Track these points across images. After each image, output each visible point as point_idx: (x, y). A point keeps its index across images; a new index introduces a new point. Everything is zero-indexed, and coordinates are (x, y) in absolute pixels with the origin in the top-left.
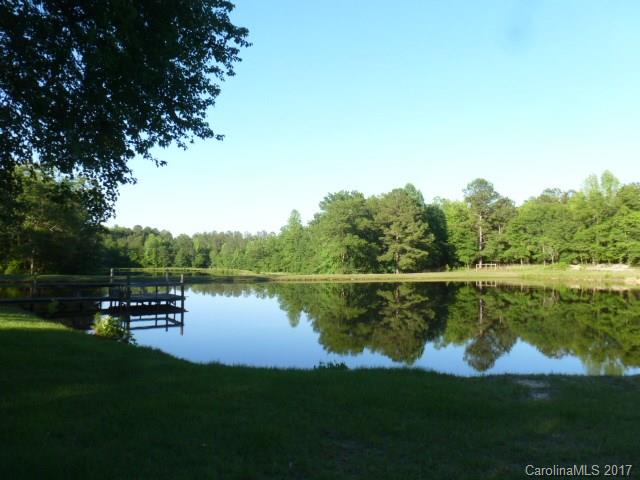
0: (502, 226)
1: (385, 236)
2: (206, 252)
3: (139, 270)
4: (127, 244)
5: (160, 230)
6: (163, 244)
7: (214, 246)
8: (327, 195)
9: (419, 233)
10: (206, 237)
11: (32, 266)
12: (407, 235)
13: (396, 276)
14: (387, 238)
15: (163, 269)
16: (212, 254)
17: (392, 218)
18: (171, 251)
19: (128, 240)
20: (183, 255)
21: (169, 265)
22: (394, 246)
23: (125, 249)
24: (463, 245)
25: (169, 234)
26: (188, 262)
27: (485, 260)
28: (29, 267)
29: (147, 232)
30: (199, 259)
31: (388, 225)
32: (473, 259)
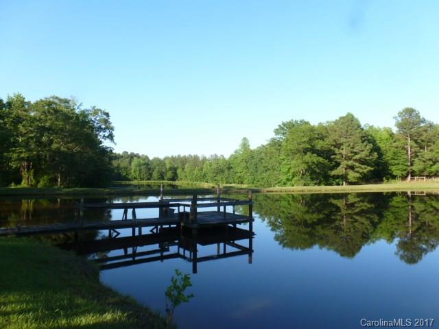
0: (428, 146)
1: (335, 154)
2: (174, 170)
3: (127, 182)
4: (119, 164)
5: (140, 154)
6: (144, 164)
7: (180, 165)
8: (281, 124)
9: (366, 152)
10: (173, 159)
11: (59, 180)
12: (356, 153)
13: (344, 188)
14: (338, 157)
15: (145, 182)
16: (179, 171)
17: (342, 140)
18: (149, 169)
19: (120, 162)
20: (158, 172)
21: (149, 179)
22: (344, 163)
23: (118, 167)
24: (396, 162)
25: (147, 157)
26: (162, 177)
27: (413, 174)
28: (57, 181)
29: (132, 156)
30: (169, 174)
31: (338, 146)
32: (404, 173)
